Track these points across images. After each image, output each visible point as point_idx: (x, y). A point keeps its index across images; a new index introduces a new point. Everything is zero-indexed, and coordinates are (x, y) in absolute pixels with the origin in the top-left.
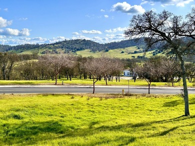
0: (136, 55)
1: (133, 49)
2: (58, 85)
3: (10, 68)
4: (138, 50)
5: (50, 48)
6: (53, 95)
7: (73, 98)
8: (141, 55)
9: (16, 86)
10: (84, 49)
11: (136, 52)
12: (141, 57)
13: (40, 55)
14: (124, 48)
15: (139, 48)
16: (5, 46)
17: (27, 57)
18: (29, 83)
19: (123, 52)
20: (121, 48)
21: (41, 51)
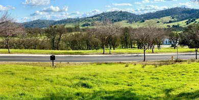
0: (171, 25)
1: (168, 19)
2: (106, 54)
3: (59, 40)
4: (172, 20)
5: (89, 21)
6: (106, 63)
7: (127, 66)
8: (176, 24)
9: (68, 56)
10: (121, 20)
11: (170, 22)
12: (176, 26)
13: (81, 28)
14: (159, 18)
15: (173, 18)
16: (51, 21)
17: (70, 30)
18: (78, 53)
19: (158, 22)
20: (157, 18)
21: (81, 24)
